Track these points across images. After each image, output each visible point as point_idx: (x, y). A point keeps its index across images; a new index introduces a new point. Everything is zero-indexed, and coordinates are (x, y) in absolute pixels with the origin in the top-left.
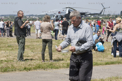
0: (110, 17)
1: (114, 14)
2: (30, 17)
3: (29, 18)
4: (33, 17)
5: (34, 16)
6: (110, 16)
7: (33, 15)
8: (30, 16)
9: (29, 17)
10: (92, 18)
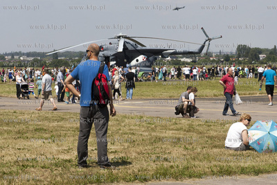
0: (211, 59)
1: (220, 52)
2: (13, 57)
3: (11, 59)
4: (22, 58)
5: (24, 54)
6: (211, 56)
7: (20, 54)
8: (12, 55)
9: (10, 57)
10: (168, 61)
